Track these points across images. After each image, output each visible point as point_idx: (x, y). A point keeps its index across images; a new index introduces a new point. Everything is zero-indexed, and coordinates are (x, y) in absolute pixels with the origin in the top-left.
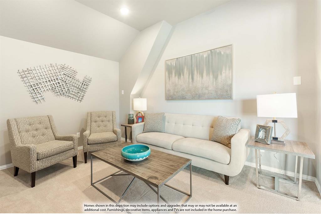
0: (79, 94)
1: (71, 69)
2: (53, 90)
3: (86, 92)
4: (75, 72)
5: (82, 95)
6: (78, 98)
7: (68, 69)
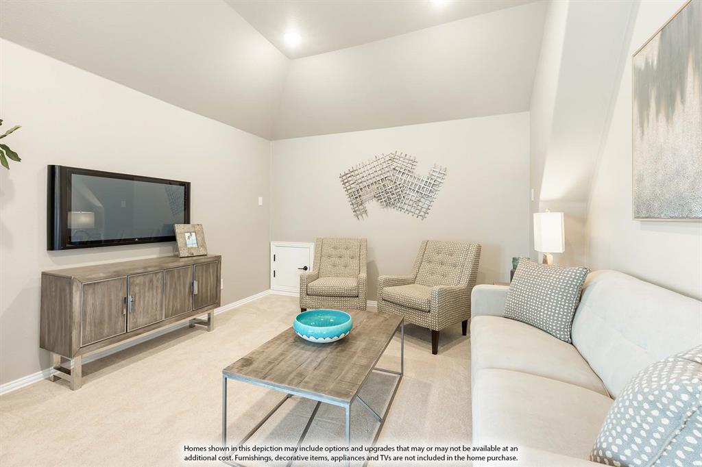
0: (421, 204)
1: (407, 157)
2: (378, 197)
3: (434, 200)
4: (413, 162)
5: (426, 206)
6: (417, 212)
7: (401, 159)
